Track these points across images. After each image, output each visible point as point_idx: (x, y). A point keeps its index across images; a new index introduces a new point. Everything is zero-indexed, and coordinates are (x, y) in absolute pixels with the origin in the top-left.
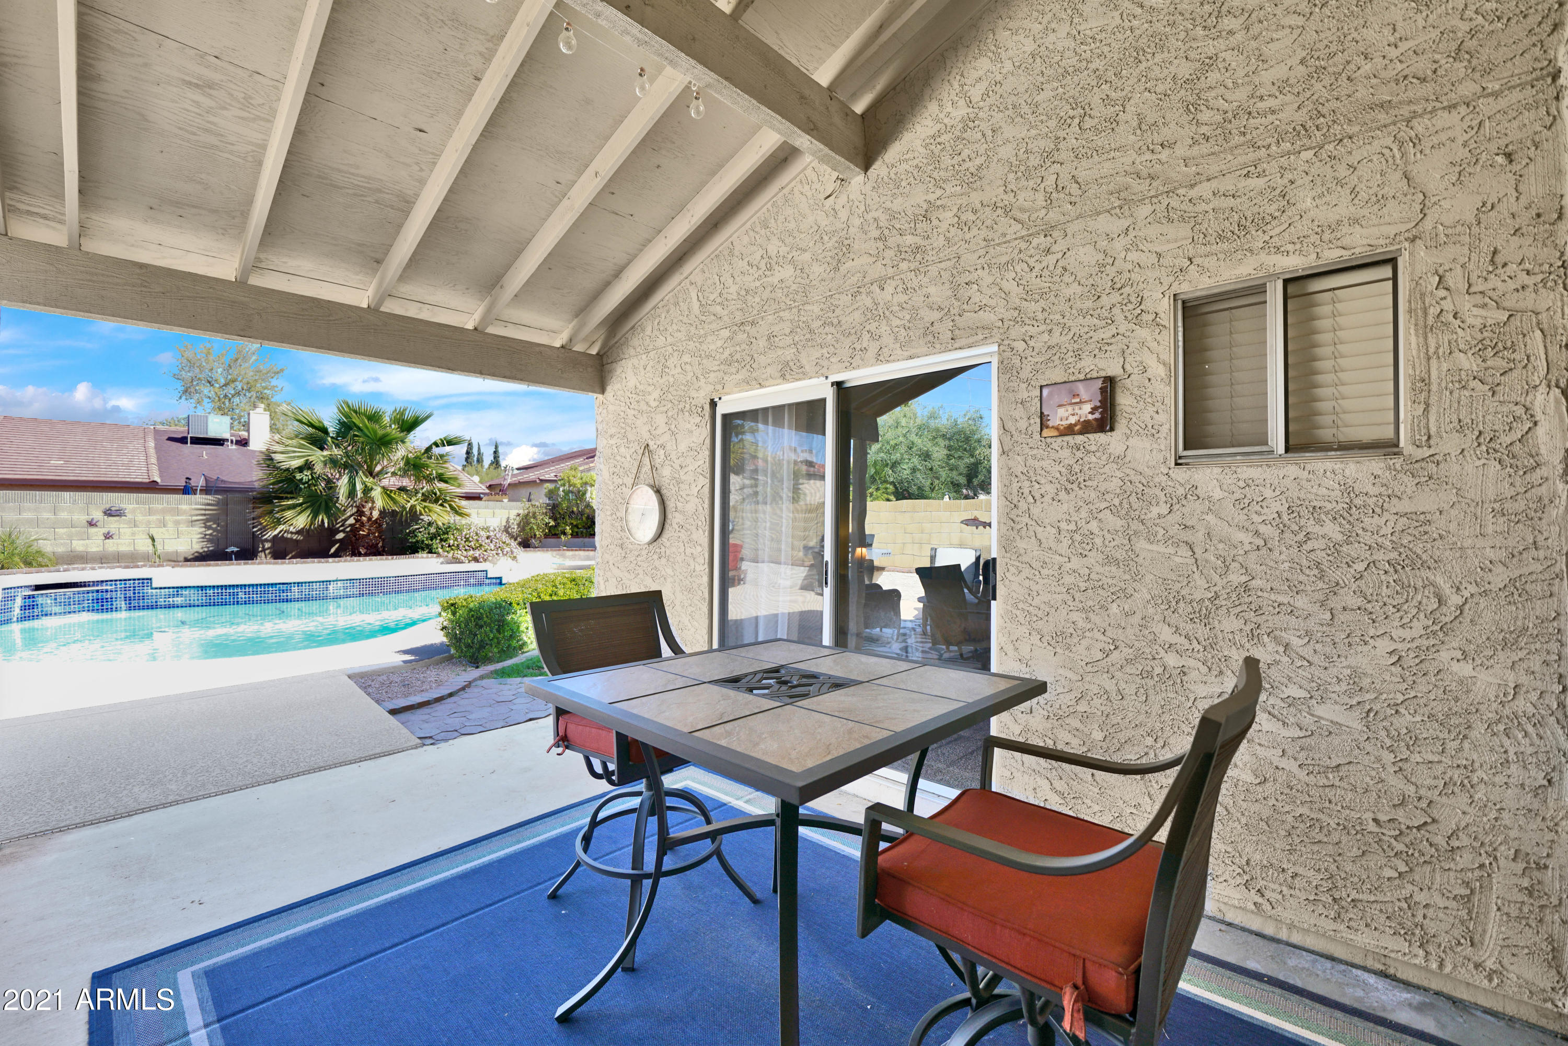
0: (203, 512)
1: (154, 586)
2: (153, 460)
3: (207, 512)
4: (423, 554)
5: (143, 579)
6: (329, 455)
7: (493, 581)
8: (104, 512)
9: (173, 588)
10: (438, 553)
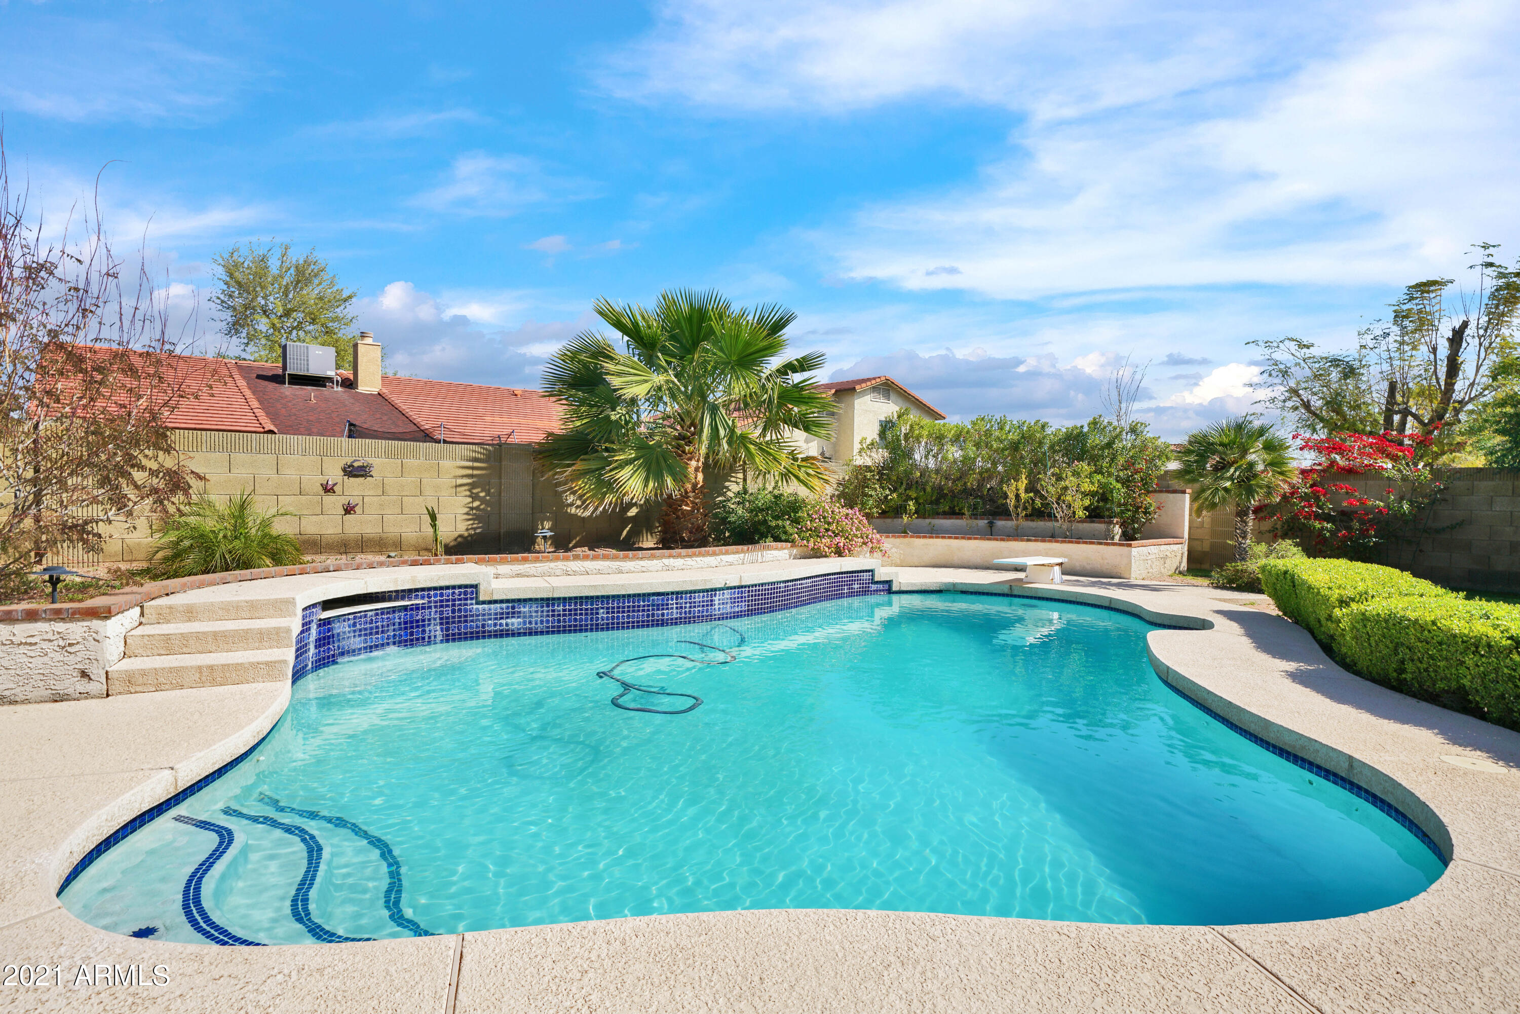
0: (470, 472)
1: (481, 598)
2: (255, 404)
3: (475, 472)
4: (769, 542)
5: (466, 586)
6: (667, 382)
7: (881, 587)
8: (344, 470)
9: (508, 601)
10: (793, 541)
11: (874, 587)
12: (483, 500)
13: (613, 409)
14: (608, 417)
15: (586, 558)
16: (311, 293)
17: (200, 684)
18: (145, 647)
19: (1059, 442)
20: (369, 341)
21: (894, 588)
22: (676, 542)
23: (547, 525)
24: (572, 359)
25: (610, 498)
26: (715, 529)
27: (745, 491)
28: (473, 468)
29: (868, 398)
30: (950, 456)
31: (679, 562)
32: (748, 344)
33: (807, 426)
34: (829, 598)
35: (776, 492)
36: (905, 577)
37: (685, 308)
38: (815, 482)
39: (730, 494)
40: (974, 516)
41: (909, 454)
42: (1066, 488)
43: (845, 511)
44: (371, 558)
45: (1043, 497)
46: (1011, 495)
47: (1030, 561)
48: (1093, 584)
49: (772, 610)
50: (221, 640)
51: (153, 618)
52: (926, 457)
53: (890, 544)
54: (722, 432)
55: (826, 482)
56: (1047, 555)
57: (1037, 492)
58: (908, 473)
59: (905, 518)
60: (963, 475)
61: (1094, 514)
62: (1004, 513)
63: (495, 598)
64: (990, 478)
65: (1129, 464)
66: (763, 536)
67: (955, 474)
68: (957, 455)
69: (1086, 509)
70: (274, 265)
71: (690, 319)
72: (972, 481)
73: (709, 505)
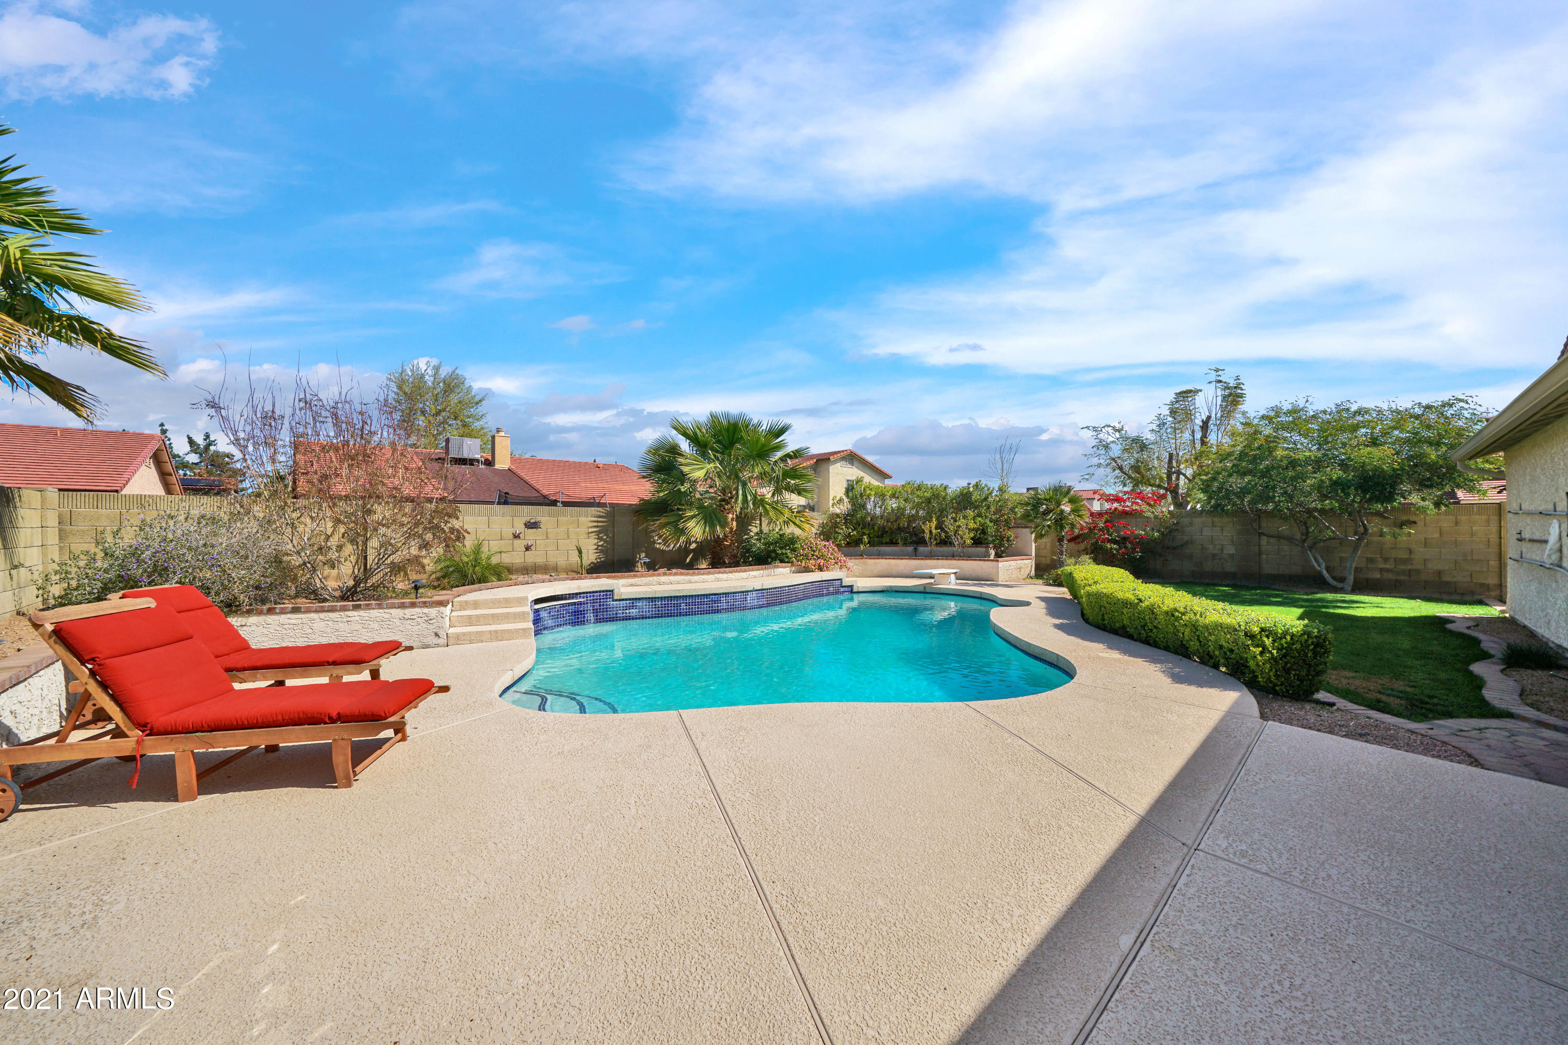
0: (596, 524)
1: (615, 598)
3: (600, 524)
4: (777, 563)
5: (607, 591)
6: (715, 467)
7: (846, 589)
8: (525, 524)
9: (630, 599)
10: (792, 562)
11: (842, 589)
12: (605, 541)
13: (682, 485)
14: (679, 489)
15: (665, 574)
16: (454, 399)
17: (491, 640)
18: (459, 622)
19: (954, 499)
20: (502, 434)
21: (855, 590)
22: (720, 564)
23: (643, 555)
24: (654, 454)
25: (683, 539)
26: (743, 555)
27: (761, 531)
28: (598, 522)
29: (838, 465)
30: (889, 508)
31: (724, 576)
32: (764, 445)
33: (799, 491)
34: (815, 596)
35: (781, 532)
36: (862, 583)
37: (725, 423)
38: (806, 526)
39: (752, 534)
40: (905, 544)
41: (863, 506)
42: (959, 527)
43: (824, 543)
44: (540, 576)
45: (946, 532)
46: (927, 531)
47: (934, 572)
48: (975, 585)
49: (781, 603)
50: (495, 618)
51: (458, 607)
52: (875, 507)
53: (851, 563)
54: (749, 498)
55: (812, 525)
56: (949, 568)
57: (942, 529)
58: (863, 518)
59: (862, 546)
60: (898, 518)
61: (977, 542)
62: (922, 542)
63: (623, 597)
64: (915, 520)
65: (998, 511)
66: (774, 559)
67: (893, 518)
68: (894, 506)
69: (972, 539)
70: (429, 380)
71: (728, 430)
72: (904, 523)
73: (741, 541)
